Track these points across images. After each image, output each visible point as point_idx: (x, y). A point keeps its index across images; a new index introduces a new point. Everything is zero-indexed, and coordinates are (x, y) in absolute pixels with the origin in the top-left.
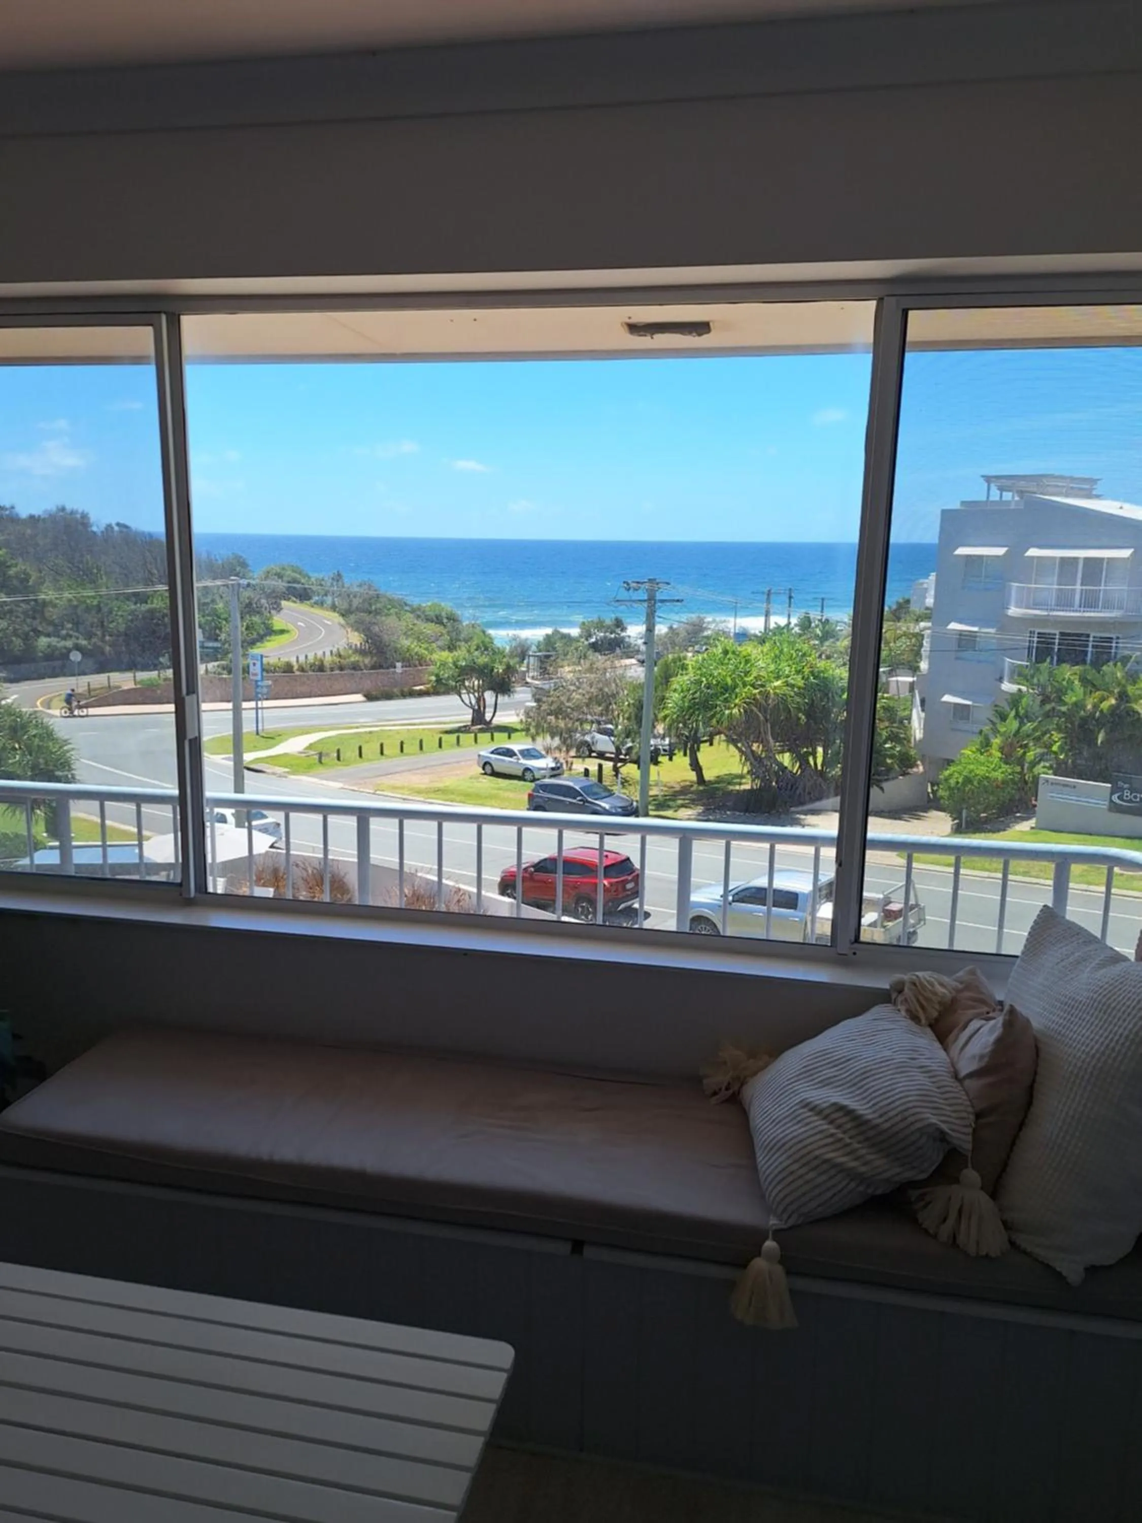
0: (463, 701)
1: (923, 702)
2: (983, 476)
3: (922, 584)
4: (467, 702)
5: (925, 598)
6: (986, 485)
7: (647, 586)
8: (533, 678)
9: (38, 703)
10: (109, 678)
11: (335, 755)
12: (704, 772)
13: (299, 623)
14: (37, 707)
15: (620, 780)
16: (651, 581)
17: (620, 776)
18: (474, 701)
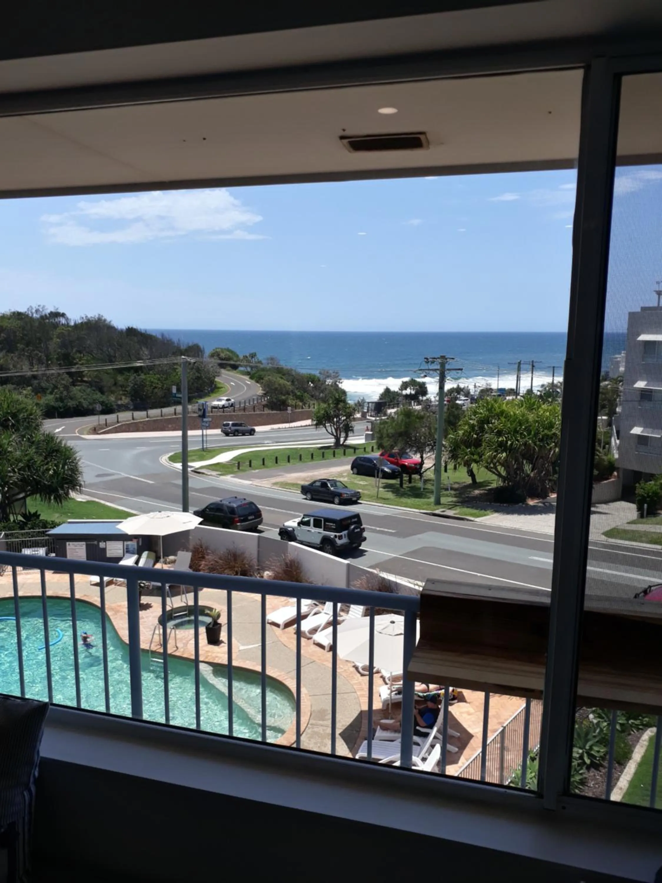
0: (327, 430)
1: (618, 432)
2: (655, 291)
3: (617, 358)
4: (330, 431)
5: (619, 367)
6: (657, 296)
7: (440, 361)
8: (371, 416)
9: (76, 431)
10: (118, 416)
11: (248, 463)
12: (476, 477)
13: (232, 383)
14: (75, 433)
15: (422, 481)
16: (443, 357)
17: (423, 479)
18: (334, 431)
